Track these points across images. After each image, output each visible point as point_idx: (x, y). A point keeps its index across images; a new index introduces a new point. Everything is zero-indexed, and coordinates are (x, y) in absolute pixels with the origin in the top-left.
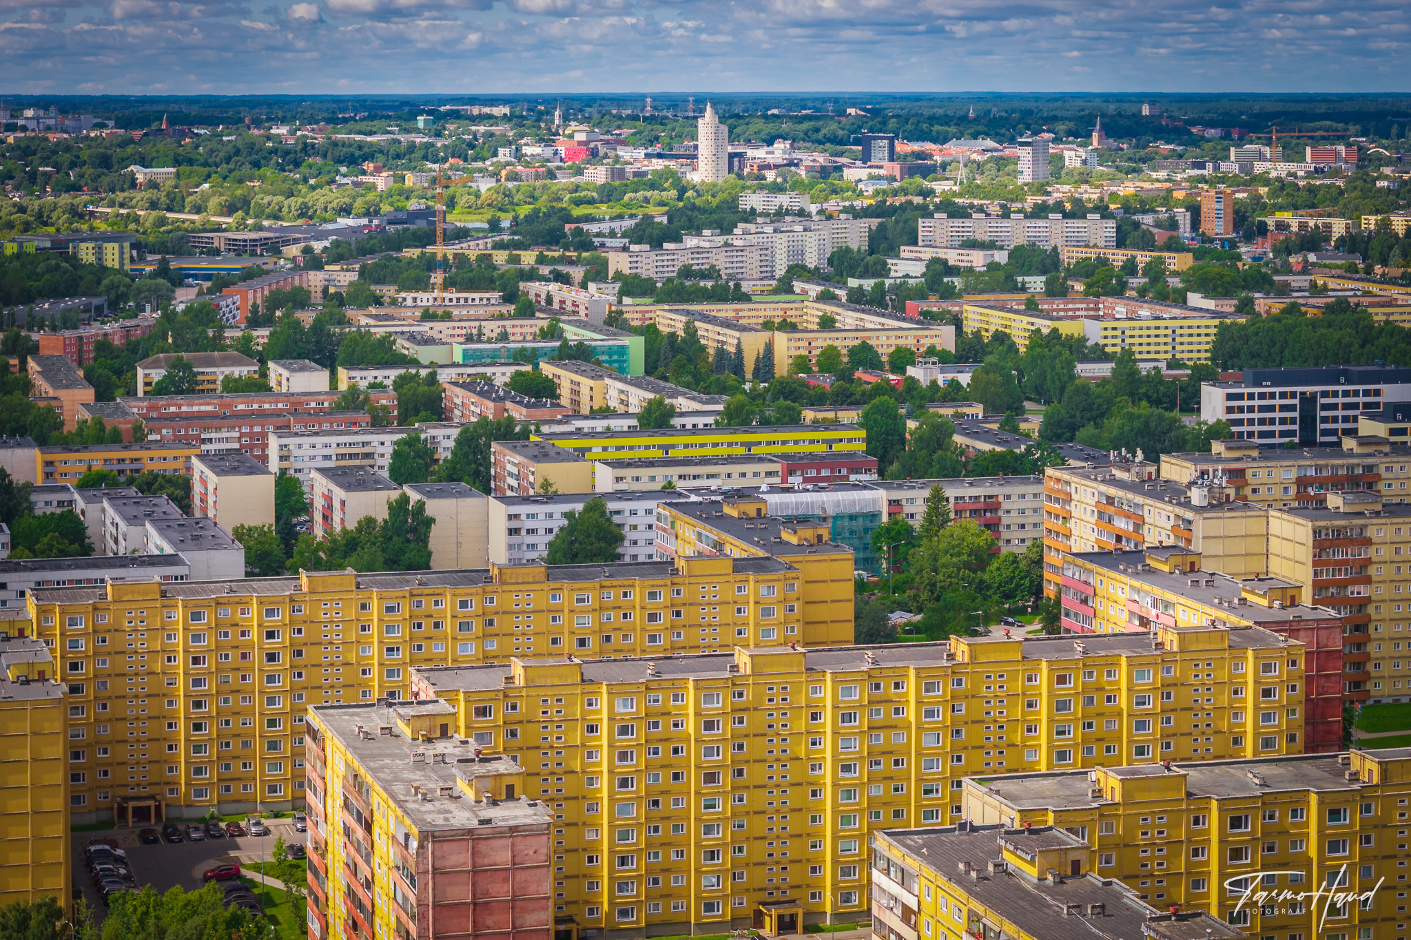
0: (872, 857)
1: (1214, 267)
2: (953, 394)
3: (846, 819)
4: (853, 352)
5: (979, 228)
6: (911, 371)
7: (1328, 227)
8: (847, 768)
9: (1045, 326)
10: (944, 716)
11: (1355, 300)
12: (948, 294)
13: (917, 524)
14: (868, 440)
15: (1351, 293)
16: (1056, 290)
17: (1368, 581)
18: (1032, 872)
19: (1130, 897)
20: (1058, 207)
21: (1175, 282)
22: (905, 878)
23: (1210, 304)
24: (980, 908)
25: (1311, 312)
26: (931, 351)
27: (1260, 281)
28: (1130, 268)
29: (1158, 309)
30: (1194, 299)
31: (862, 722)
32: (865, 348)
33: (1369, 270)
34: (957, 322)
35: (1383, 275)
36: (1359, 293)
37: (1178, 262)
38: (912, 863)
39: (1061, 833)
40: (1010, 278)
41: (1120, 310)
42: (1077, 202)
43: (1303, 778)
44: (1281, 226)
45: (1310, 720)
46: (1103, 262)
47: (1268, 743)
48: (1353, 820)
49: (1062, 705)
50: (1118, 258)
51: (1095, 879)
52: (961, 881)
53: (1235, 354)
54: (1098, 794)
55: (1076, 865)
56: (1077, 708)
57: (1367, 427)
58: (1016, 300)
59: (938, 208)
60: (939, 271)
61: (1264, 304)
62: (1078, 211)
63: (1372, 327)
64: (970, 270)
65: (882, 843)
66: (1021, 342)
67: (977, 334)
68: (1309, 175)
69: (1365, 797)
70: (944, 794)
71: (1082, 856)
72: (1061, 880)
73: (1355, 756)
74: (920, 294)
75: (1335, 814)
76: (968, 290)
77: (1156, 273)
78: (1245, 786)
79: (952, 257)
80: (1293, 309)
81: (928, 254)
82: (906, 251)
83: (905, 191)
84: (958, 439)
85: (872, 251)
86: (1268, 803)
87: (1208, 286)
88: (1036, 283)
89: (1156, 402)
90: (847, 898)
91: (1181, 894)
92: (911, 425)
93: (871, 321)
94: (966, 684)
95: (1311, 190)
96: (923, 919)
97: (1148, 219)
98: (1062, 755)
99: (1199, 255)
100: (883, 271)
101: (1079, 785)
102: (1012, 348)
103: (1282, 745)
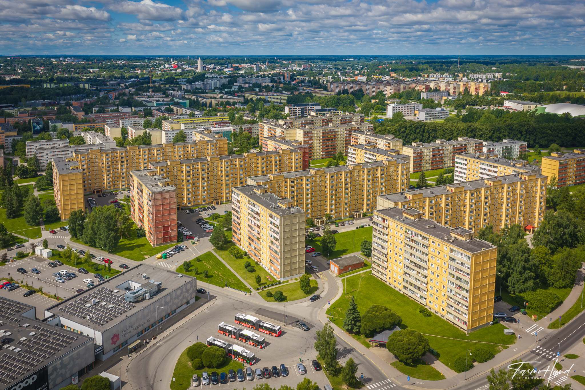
0: (232, 191)
1: (287, 86)
2: (243, 110)
3: (227, 185)
4: (226, 102)
5: (247, 80)
6: (236, 106)
7: (306, 79)
8: (227, 176)
9: (259, 97)
10: (243, 166)
12: (242, 92)
13: (238, 132)
14: (229, 118)
15: (309, 90)
16: (261, 91)
17: (312, 140)
18: (259, 193)
19: (275, 196)
20: (261, 76)
21: (280, 89)
22: (237, 195)
23: (286, 93)
24: (250, 199)
25: (303, 94)
26: (240, 102)
27: (294, 89)
28: (273, 86)
29: (278, 94)
30: (284, 92)
31: (229, 168)
32: (228, 102)
33: (312, 86)
34: (244, 97)
35: (314, 87)
36: (311, 90)
37: (281, 85)
38: (239, 192)
39: (263, 186)
40: (253, 89)
41: (271, 94)
42: (264, 75)
43: (302, 174)
44: (298, 79)
45: (303, 164)
46: (268, 86)
47: (297, 168)
48: (311, 180)
49: (263, 163)
50: (271, 85)
51: (269, 193)
52: (247, 195)
53: (290, 101)
54: (269, 179)
55: (266, 191)
56: (265, 164)
57: (313, 114)
58: (254, 93)
59: (240, 76)
60: (240, 87)
61: (295, 93)
62: (264, 76)
64: (246, 87)
65: (233, 189)
66: (255, 100)
67: (247, 99)
68: (302, 70)
69: (312, 177)
70: (244, 179)
71: (267, 189)
72: (264, 194)
73: (311, 170)
74: (237, 92)
75: (308, 180)
76: (246, 91)
77: (277, 87)
78: (293, 176)
79: (243, 85)
80: (300, 93)
81: (239, 85)
82: (235, 84)
83: (234, 73)
84: (244, 118)
85: (229, 84)
86: (297, 179)
87: (286, 90)
88: (257, 89)
89: (277, 110)
90: (227, 198)
91: (283, 194)
92: (236, 115)
93: (229, 97)
94: (247, 161)
95: (303, 72)
96: (241, 202)
97: (276, 78)
98: (263, 172)
99: (285, 84)
100: (231, 88)
101: (266, 177)
102: (253, 101)
103: (299, 168)
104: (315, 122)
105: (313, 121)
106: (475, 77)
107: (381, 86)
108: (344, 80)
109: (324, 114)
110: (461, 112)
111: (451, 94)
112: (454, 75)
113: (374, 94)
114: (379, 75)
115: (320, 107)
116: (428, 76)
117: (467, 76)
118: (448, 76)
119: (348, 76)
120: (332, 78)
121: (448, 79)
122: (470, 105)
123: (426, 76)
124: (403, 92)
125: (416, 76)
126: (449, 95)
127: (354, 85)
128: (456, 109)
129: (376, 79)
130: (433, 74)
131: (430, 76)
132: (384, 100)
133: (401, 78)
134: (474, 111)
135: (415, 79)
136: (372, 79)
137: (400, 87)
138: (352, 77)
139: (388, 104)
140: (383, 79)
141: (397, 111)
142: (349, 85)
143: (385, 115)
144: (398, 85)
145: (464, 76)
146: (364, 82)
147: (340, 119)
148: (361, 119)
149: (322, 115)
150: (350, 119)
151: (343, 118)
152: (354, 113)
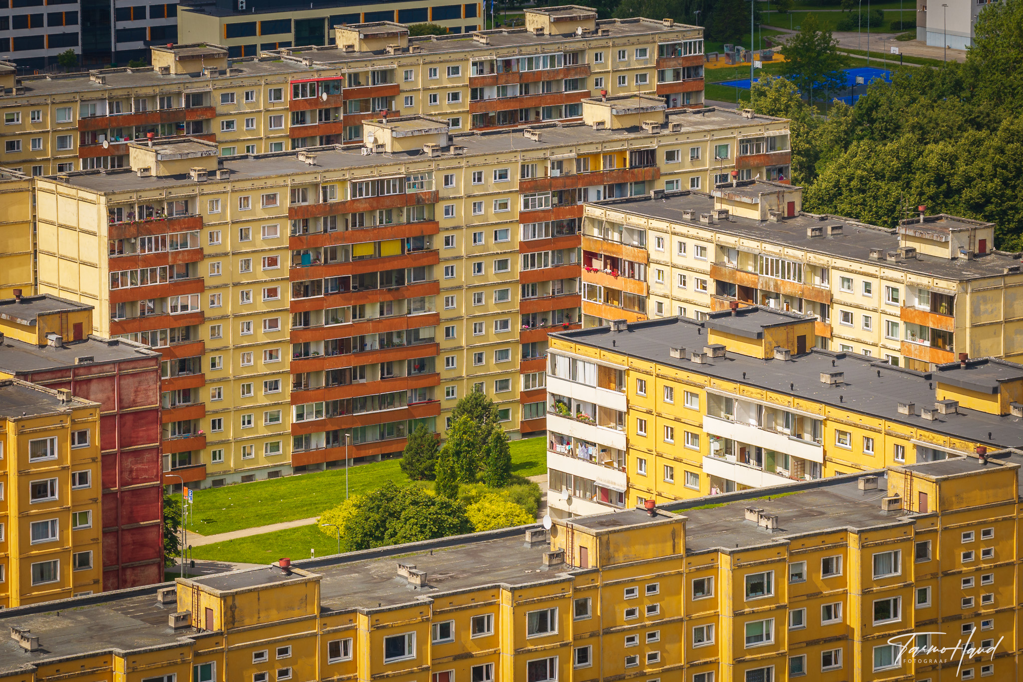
17: (199, 286)
43: (102, 632)
45: (110, 528)
47: (43, 572)
69: (201, 656)
73: (183, 588)
78: (7, 655)
103: (66, 574)
104: (221, 108)
105: (205, 104)
143: (907, 28)
147: (471, 72)
148: (669, 75)
149: (290, 37)
150: (567, 70)
151: (491, 63)
152: (602, 15)
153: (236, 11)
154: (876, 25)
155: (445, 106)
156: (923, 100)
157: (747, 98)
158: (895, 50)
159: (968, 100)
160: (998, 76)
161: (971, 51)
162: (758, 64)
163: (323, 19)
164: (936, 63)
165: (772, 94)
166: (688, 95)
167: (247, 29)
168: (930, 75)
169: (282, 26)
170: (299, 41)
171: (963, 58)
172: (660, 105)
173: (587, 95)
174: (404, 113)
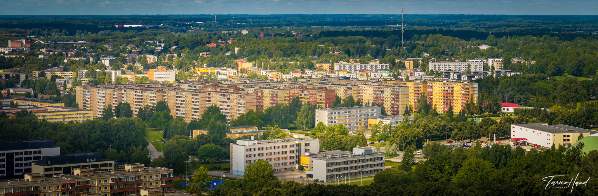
7: (18, 77)
11: (30, 110)
15: (28, 107)
25: (11, 116)
33: (36, 96)
35: (42, 98)
36: (32, 107)
57: (38, 169)
63: (37, 122)
68: (10, 53)
80: (3, 115)
95: (11, 60)
104: (43, 191)
105: (39, 189)
106: (442, 69)
107: (214, 95)
108: (118, 80)
109: (68, 171)
110: (412, 156)
111: (389, 111)
112: (393, 63)
113: (198, 116)
114: (209, 66)
115: (56, 151)
116: (332, 69)
117: (424, 67)
118: (379, 67)
119: (130, 68)
120: (87, 75)
121: (378, 75)
122: (434, 138)
123: (326, 66)
124: (270, 110)
125: (303, 68)
126: (383, 114)
127: (145, 93)
128: (401, 150)
129: (201, 77)
130: (343, 63)
131: (336, 66)
132: (224, 130)
133: (263, 73)
134: (444, 153)
135: (298, 75)
136: (191, 76)
137: (261, 98)
138: (140, 73)
139: (234, 141)
140: (220, 77)
141: (257, 158)
142: (131, 93)
143: (228, 170)
144: (256, 92)
145: (416, 66)
146: (170, 86)
147: (110, 181)
148: (164, 182)
149: (61, 172)
150: (136, 181)
151: (116, 179)
152: (146, 166)
153: (47, 165)
154: (219, 169)
155: (103, 190)
156: (232, 189)
157: (185, 189)
158: (224, 176)
159: (244, 189)
160: (252, 183)
161: (244, 176)
162: (188, 179)
163: (70, 167)
164: (235, 179)
165: (191, 188)
166: (169, 188)
167: (50, 169)
168: (234, 182)
169: (60, 169)
170: (64, 173)
171: (242, 178)
172: (162, 191)
173: (142, 188)
174: (92, 192)
